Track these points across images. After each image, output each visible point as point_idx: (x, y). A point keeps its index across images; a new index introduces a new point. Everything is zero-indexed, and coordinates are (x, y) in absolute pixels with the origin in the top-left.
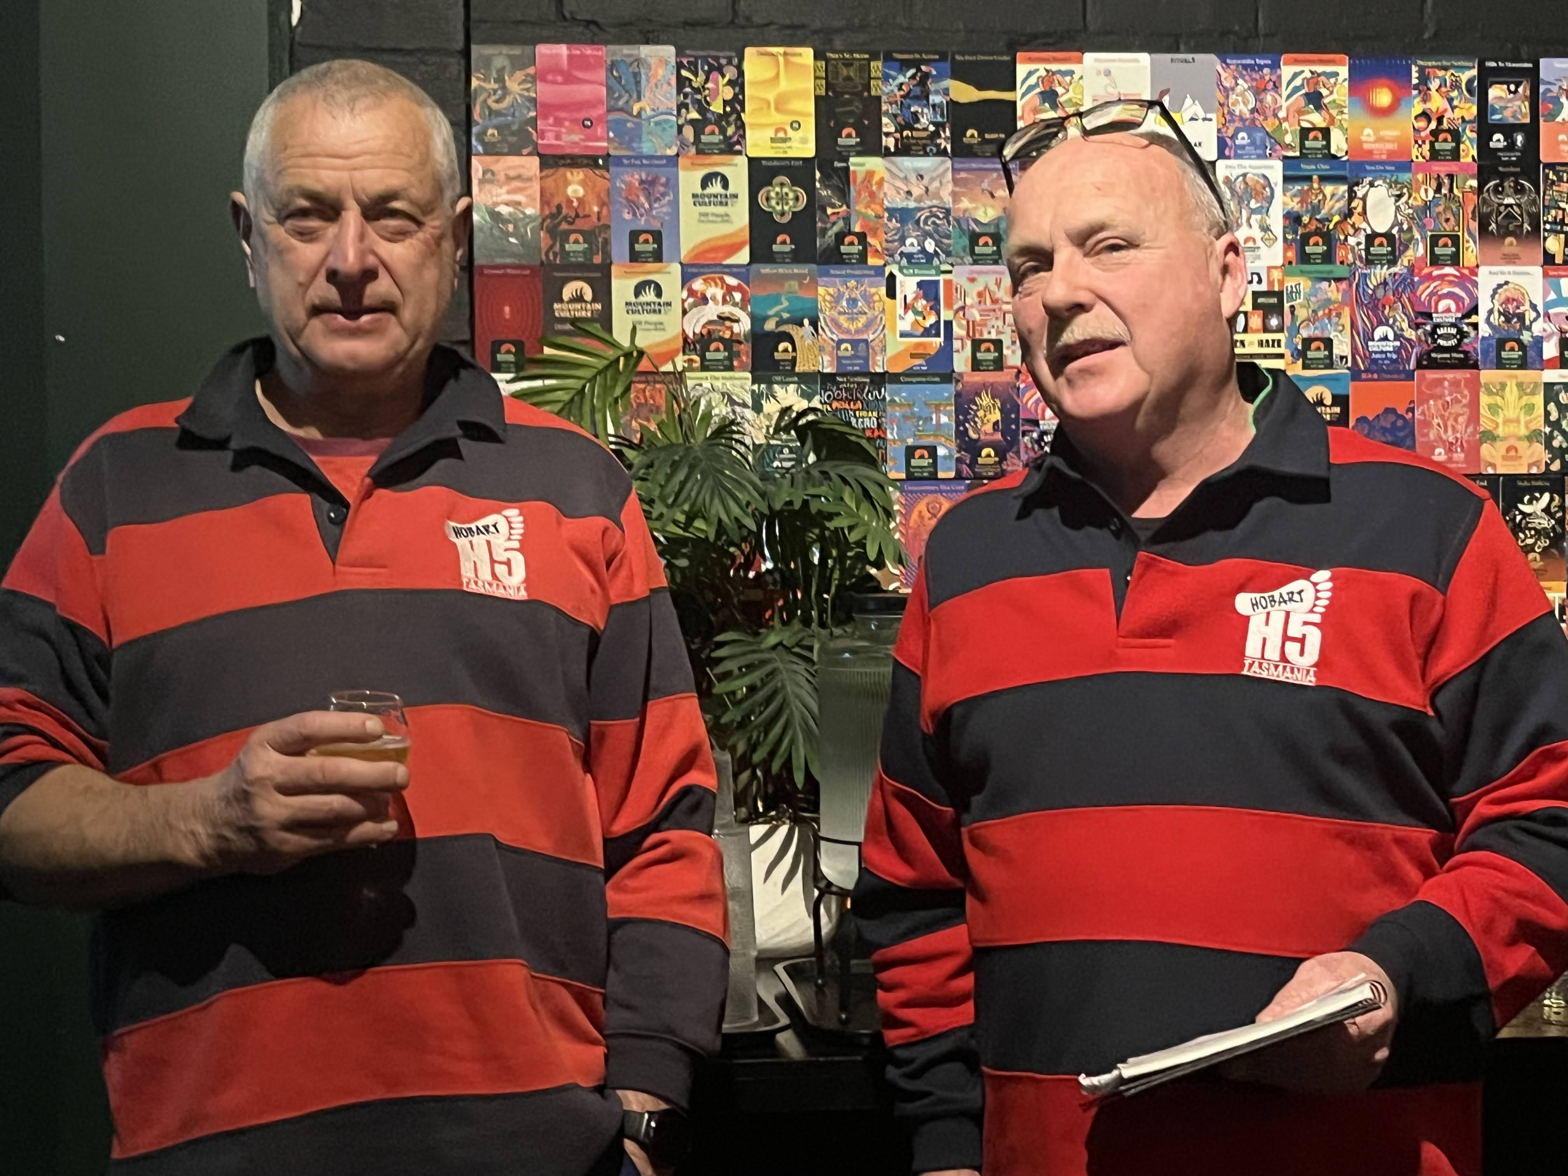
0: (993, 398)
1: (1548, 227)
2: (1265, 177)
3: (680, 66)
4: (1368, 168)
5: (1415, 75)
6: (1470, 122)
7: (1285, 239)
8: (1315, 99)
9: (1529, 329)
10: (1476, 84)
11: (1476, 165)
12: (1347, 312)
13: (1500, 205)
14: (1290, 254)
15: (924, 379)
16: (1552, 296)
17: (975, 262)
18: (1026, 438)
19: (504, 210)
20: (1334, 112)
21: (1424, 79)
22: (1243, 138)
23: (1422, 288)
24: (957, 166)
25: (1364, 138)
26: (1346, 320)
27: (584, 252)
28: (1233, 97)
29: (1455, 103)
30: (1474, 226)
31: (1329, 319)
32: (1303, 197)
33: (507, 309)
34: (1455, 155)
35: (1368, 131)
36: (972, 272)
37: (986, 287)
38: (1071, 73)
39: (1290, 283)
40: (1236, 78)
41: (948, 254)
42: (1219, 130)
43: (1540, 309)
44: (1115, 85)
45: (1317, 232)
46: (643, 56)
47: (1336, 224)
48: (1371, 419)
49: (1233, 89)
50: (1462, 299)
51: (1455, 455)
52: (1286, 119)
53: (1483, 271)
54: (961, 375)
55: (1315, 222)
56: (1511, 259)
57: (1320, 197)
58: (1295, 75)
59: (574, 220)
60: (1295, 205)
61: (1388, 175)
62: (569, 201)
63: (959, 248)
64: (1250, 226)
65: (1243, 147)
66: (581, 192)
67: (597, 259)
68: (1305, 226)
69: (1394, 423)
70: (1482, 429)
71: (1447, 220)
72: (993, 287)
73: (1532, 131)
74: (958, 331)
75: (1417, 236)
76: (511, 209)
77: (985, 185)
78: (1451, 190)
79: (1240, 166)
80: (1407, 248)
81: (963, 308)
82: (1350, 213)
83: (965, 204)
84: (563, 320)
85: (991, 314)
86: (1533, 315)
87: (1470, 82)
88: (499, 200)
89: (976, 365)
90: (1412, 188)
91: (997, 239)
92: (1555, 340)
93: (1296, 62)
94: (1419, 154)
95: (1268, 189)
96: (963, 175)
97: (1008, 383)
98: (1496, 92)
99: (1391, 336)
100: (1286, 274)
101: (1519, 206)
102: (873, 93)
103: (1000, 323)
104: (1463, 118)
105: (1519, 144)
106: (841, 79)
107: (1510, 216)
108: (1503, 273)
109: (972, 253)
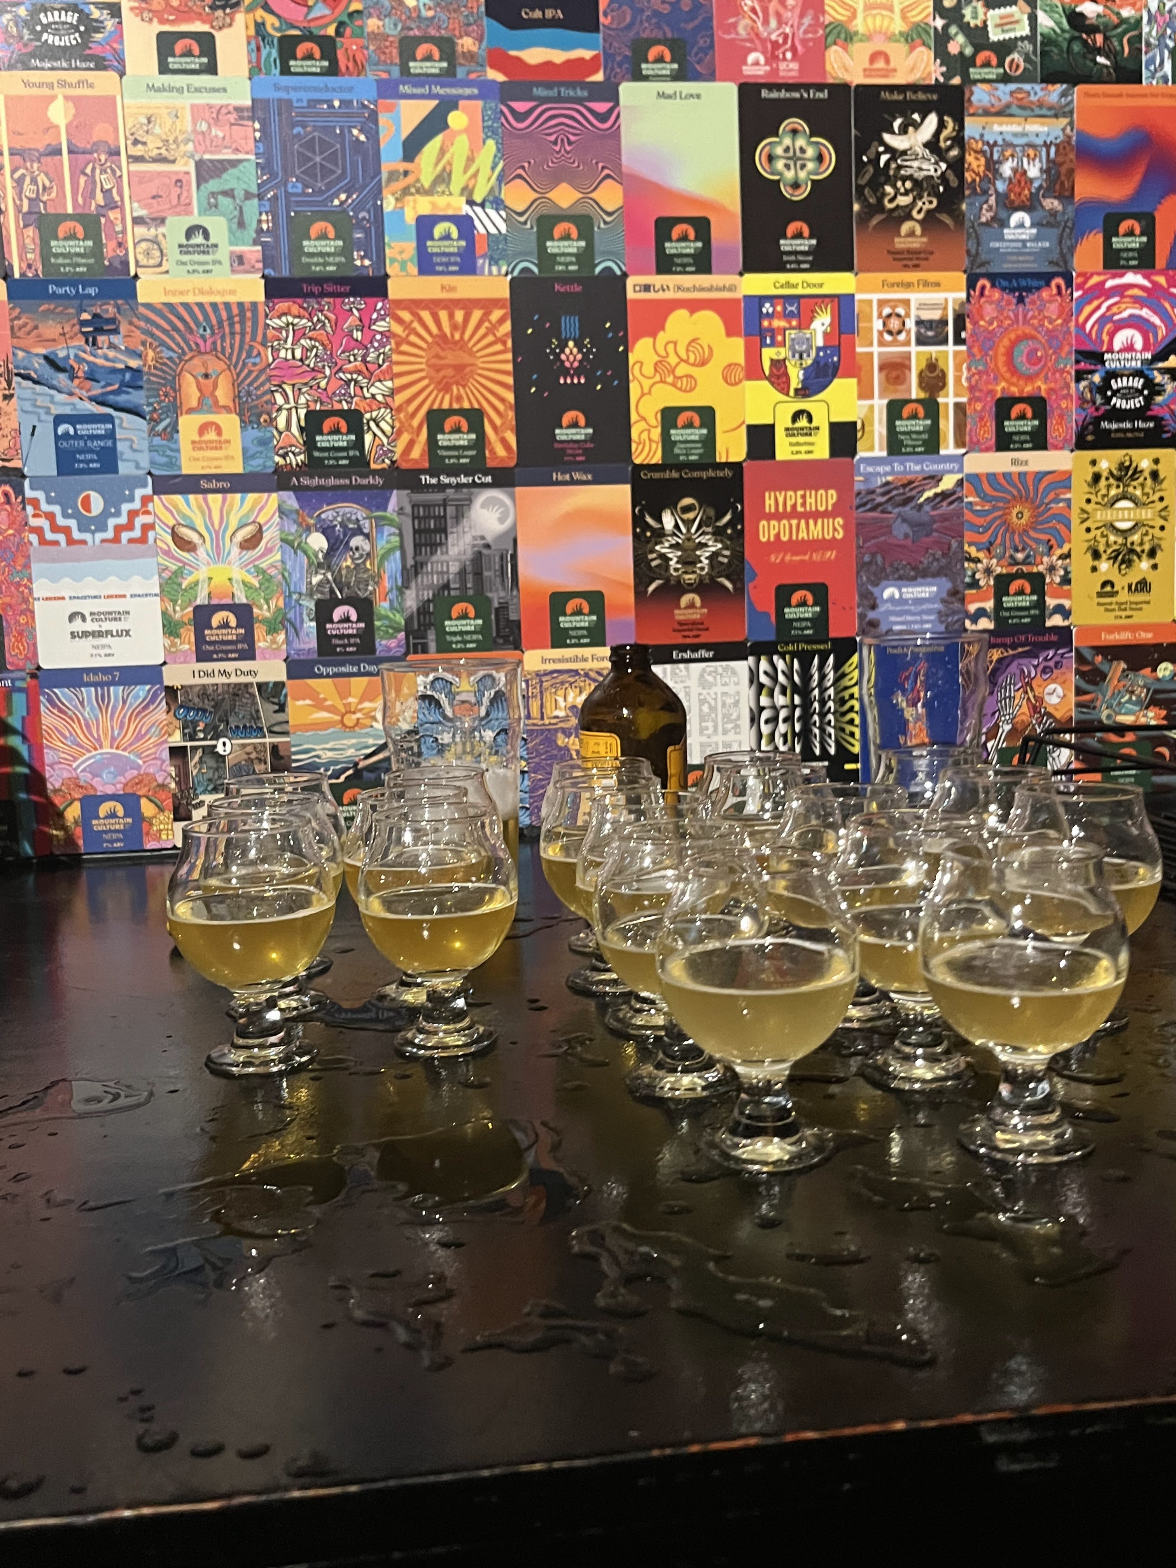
69: (676, 5)
70: (828, 19)
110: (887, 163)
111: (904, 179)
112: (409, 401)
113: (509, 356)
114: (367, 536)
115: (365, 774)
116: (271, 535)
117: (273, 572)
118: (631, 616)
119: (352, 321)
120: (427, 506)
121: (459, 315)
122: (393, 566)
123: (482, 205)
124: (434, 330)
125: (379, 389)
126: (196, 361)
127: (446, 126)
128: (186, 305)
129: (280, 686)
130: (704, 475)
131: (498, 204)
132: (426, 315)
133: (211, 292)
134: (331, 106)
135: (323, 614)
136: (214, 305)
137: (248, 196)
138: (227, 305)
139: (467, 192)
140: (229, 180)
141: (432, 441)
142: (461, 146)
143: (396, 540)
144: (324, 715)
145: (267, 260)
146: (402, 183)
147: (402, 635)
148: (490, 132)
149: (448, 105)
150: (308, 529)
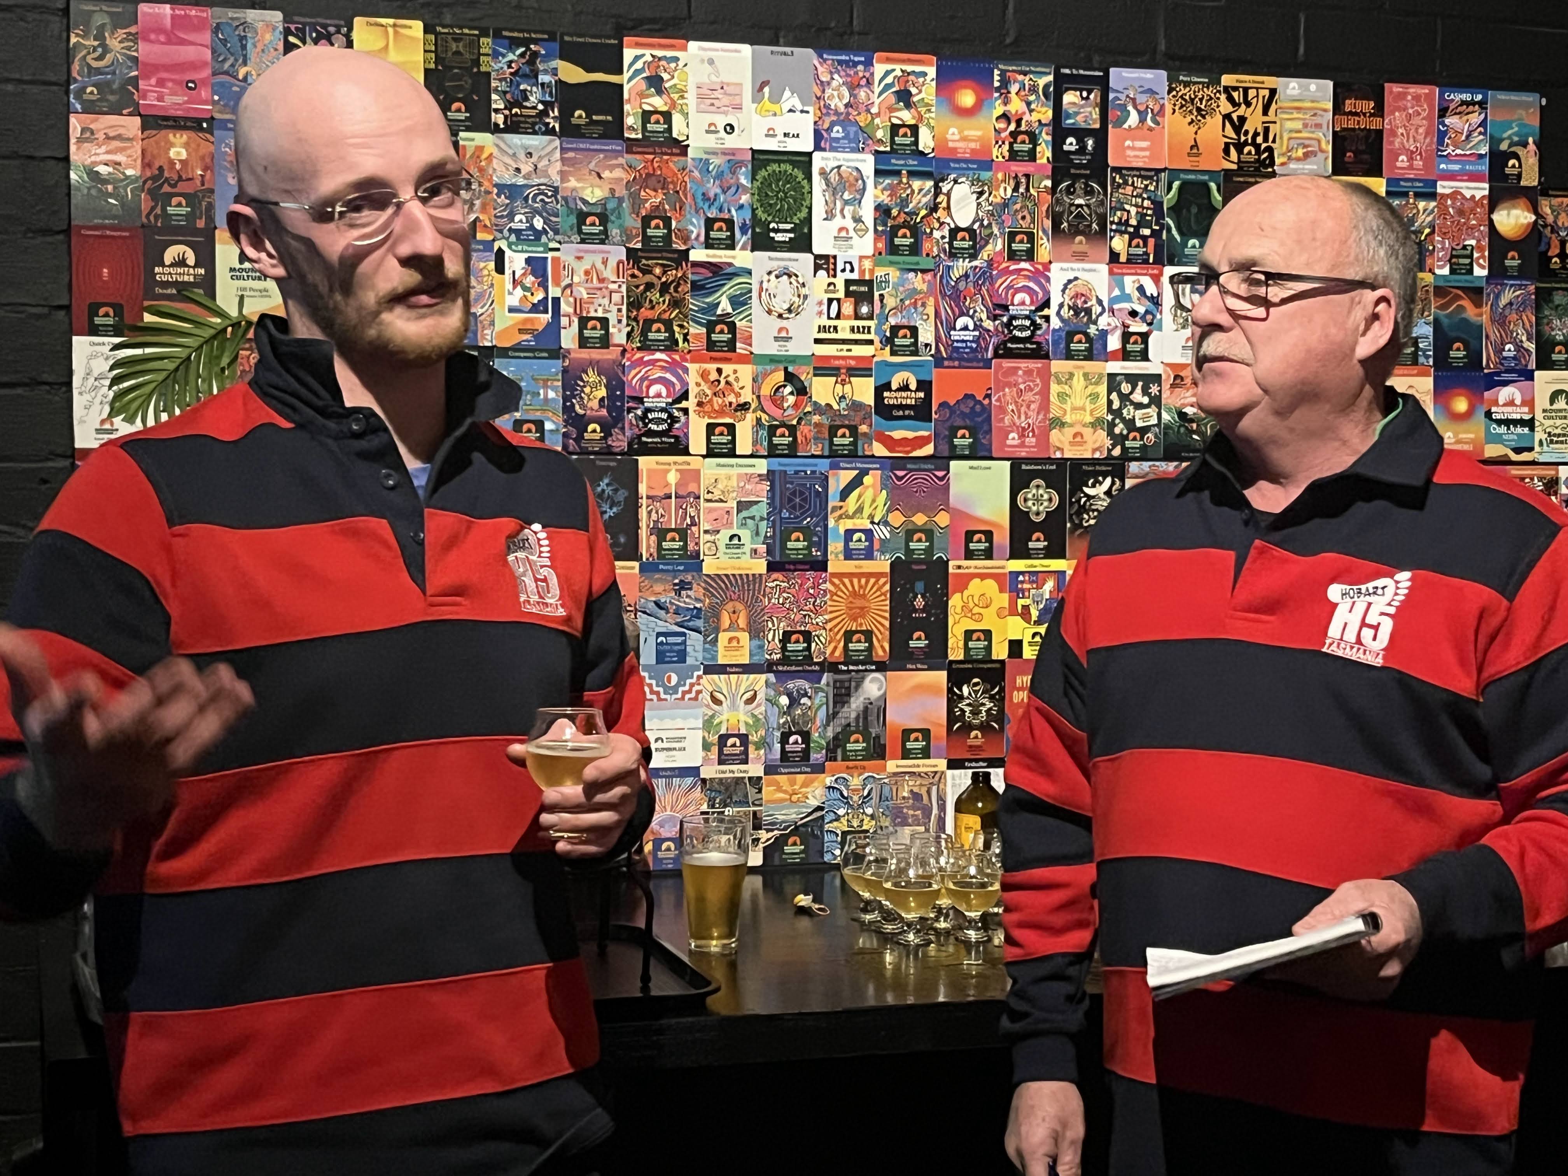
0: (599, 375)
1: (1114, 227)
2: (857, 169)
3: (287, 32)
4: (952, 165)
5: (997, 78)
6: (1046, 125)
7: (876, 230)
8: (904, 97)
9: (1095, 323)
10: (1051, 89)
11: (1050, 166)
12: (931, 302)
13: (1073, 205)
14: (880, 245)
15: (531, 355)
16: (1117, 292)
17: (583, 241)
18: (632, 415)
19: (103, 170)
20: (923, 110)
21: (1005, 83)
22: (837, 132)
23: (1000, 281)
24: (565, 145)
25: (949, 137)
26: (931, 310)
27: (187, 216)
28: (829, 92)
29: (1033, 106)
30: (1048, 224)
31: (915, 308)
32: (892, 188)
33: (105, 270)
34: (1032, 156)
35: (951, 130)
36: (580, 251)
37: (593, 265)
38: (676, 59)
39: (880, 272)
40: (831, 73)
41: (556, 232)
42: (815, 123)
43: (1106, 304)
44: (717, 73)
45: (905, 225)
46: (249, 20)
47: (922, 218)
48: (952, 404)
49: (829, 83)
50: (1036, 293)
51: (1027, 440)
52: (878, 115)
53: (1054, 267)
54: (568, 351)
55: (903, 215)
56: (1081, 257)
57: (909, 191)
58: (887, 73)
59: (177, 182)
60: (885, 198)
61: (971, 172)
62: (172, 163)
63: (566, 227)
64: (844, 217)
65: (837, 140)
66: (184, 155)
67: (201, 224)
68: (895, 218)
69: (973, 408)
70: (1051, 416)
71: (1023, 218)
72: (600, 266)
73: (1101, 136)
74: (565, 308)
75: (996, 230)
76: (111, 170)
77: (592, 166)
78: (1027, 189)
79: (835, 159)
80: (987, 243)
81: (570, 286)
82: (934, 208)
83: (573, 183)
84: (166, 284)
85: (598, 292)
86: (1099, 309)
87: (1047, 87)
88: (98, 159)
89: (583, 343)
90: (992, 185)
91: (604, 219)
92: (1118, 333)
93: (888, 60)
94: (999, 153)
95: (860, 182)
96: (571, 154)
97: (614, 361)
98: (1070, 98)
99: (971, 327)
100: (877, 264)
101: (1088, 206)
102: (483, 69)
103: (606, 301)
104: (1039, 121)
105: (1090, 148)
106: (450, 54)
107: (1080, 216)
108: (1072, 269)
109: (580, 232)
110: (1085, 503)
111: (1094, 511)
112: (835, 626)
113: (888, 602)
114: (810, 698)
115: (801, 829)
116: (761, 696)
117: (760, 717)
118: (944, 743)
119: (809, 583)
120: (841, 681)
121: (863, 581)
122: (822, 714)
123: (878, 524)
124: (850, 589)
125: (820, 619)
126: (731, 604)
127: (862, 484)
128: (727, 576)
129: (760, 778)
130: (985, 666)
131: (886, 523)
132: (846, 581)
133: (739, 569)
134: (805, 472)
135: (784, 739)
136: (741, 575)
137: (762, 519)
138: (747, 575)
139: (871, 517)
140: (754, 511)
141: (846, 648)
142: (869, 494)
143: (824, 700)
144: (781, 795)
145: (769, 552)
146: (839, 512)
147: (824, 751)
148: (884, 486)
149: (864, 472)
150: (780, 695)
